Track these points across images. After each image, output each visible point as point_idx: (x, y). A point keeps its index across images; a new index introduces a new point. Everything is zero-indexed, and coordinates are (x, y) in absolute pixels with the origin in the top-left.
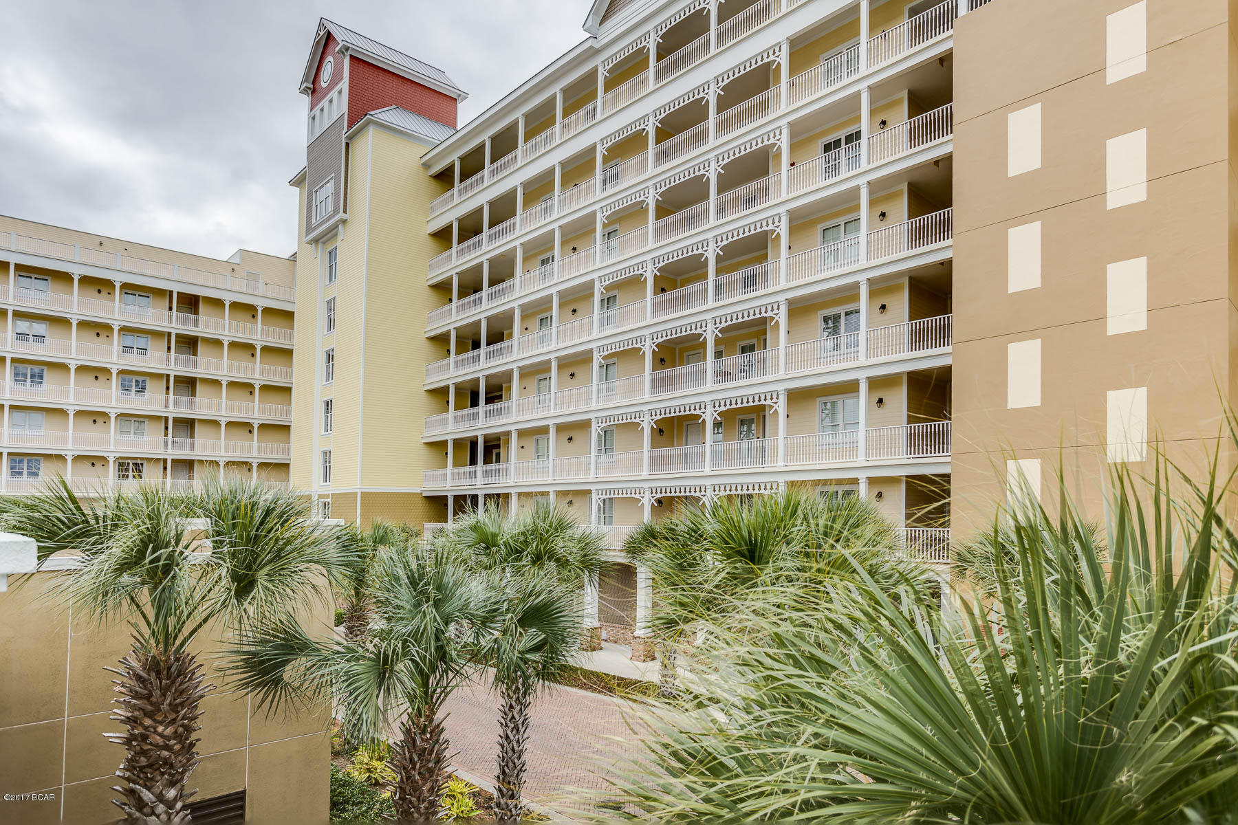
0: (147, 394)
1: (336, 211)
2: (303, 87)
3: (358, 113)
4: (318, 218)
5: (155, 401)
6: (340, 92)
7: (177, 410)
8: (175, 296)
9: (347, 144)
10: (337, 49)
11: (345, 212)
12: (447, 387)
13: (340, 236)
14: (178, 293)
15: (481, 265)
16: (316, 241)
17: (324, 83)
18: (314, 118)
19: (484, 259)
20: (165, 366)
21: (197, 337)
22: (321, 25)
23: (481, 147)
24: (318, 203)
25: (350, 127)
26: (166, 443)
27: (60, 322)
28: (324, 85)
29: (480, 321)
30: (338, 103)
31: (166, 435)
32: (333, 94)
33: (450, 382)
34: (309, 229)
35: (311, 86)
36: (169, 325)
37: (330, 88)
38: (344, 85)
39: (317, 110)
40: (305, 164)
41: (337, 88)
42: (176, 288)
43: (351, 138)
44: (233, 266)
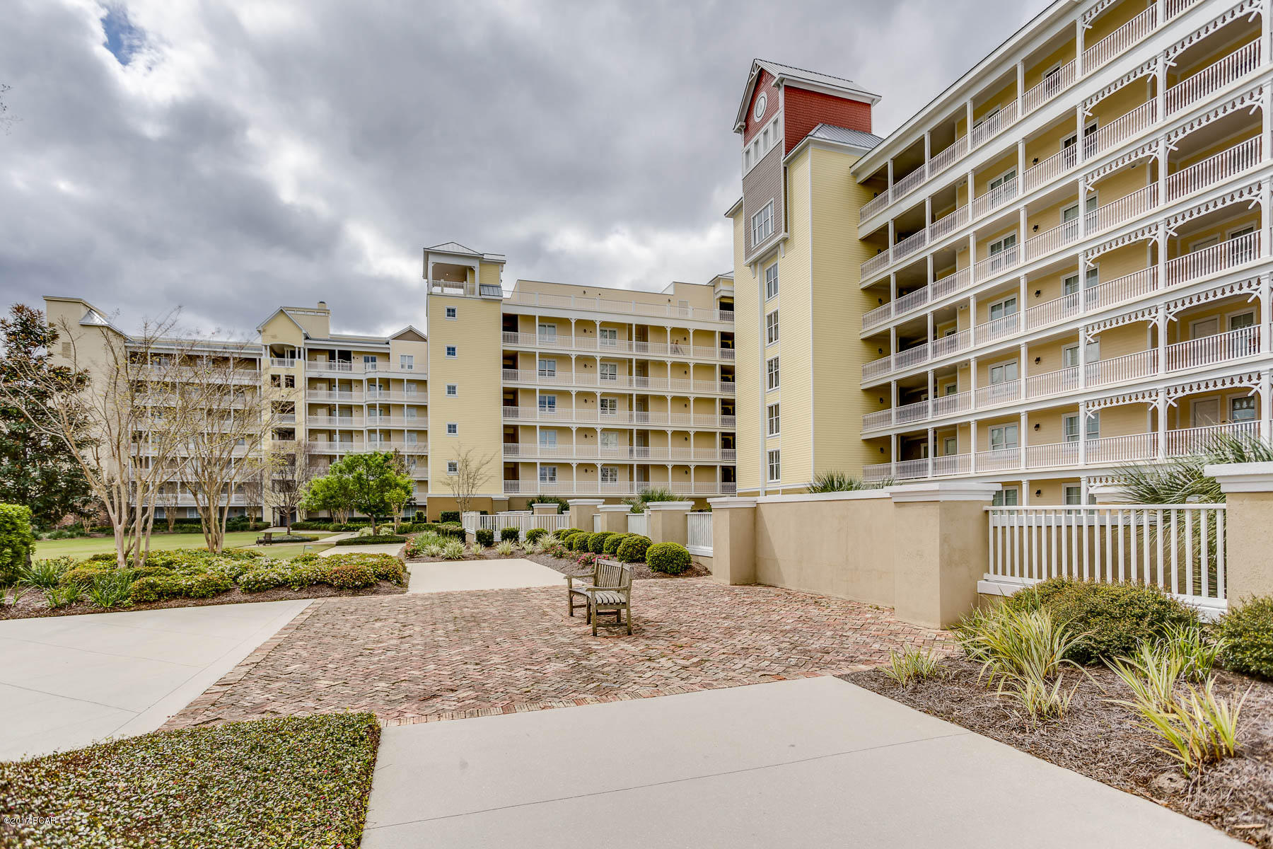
0: (617, 412)
1: (776, 233)
2: (737, 127)
3: (795, 137)
4: (757, 242)
5: (623, 418)
6: (776, 122)
7: (639, 423)
8: (634, 327)
9: (785, 168)
10: (773, 84)
11: (786, 231)
12: (889, 385)
13: (780, 255)
14: (636, 325)
15: (925, 259)
16: (754, 263)
17: (757, 117)
18: (748, 152)
19: (928, 254)
20: (627, 387)
21: (647, 361)
22: (755, 66)
23: (921, 141)
24: (757, 228)
25: (787, 153)
26: (631, 451)
27: (563, 358)
28: (757, 120)
29: (926, 316)
30: (773, 133)
31: (631, 444)
32: (769, 125)
33: (892, 380)
34: (748, 252)
35: (744, 124)
36: (630, 353)
37: (765, 120)
38: (780, 115)
39: (751, 145)
40: (742, 195)
41: (773, 119)
42: (634, 321)
43: (787, 163)
44: (669, 297)
